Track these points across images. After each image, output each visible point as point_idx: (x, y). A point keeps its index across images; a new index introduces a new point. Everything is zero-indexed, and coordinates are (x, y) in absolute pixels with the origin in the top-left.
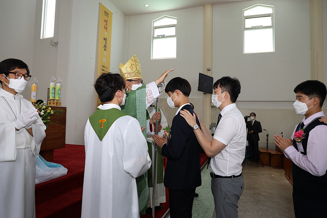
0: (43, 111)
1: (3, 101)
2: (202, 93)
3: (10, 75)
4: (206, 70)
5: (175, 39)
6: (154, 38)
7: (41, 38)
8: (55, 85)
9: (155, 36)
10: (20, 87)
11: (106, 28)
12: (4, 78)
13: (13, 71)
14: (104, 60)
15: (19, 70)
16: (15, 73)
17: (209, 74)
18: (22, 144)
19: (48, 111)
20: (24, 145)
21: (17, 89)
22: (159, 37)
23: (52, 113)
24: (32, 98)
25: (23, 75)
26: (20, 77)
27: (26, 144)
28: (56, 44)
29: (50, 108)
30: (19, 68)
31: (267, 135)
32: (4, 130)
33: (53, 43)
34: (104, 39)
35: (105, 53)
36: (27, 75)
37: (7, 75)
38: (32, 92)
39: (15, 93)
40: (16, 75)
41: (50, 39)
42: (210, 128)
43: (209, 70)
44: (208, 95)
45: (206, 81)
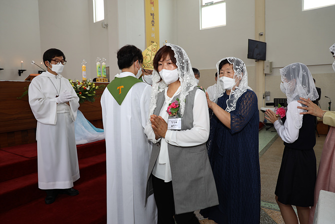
0: (89, 87)
1: (49, 80)
2: (254, 60)
3: (52, 61)
4: (258, 35)
5: (224, 4)
6: (202, 6)
7: (94, 22)
8: (101, 64)
9: (204, 4)
11: (152, 3)
12: (48, 63)
13: (54, 59)
14: (153, 35)
16: (55, 60)
17: (261, 40)
19: (94, 87)
21: (57, 71)
22: (207, 5)
23: (97, 88)
24: (83, 76)
25: (60, 61)
27: (66, 110)
28: (107, 25)
29: (94, 84)
30: (57, 56)
31: (330, 103)
33: (104, 25)
34: (151, 14)
35: (153, 28)
36: (64, 61)
37: (50, 62)
38: (83, 72)
39: (56, 74)
40: (56, 62)
41: (102, 22)
42: (264, 98)
43: (262, 35)
44: (261, 63)
45: (257, 47)
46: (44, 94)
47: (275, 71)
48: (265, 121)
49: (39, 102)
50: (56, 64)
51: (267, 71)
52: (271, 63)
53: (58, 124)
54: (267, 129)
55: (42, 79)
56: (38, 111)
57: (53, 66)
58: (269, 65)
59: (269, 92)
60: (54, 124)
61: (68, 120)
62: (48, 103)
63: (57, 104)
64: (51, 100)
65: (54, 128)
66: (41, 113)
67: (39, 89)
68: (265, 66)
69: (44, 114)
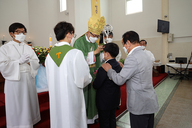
1: (13, 47)
2: (161, 33)
4: (164, 17)
6: (127, 1)
10: (21, 39)
12: (12, 34)
13: (16, 30)
15: (19, 29)
16: (17, 31)
17: (166, 20)
18: (25, 70)
20: (26, 70)
24: (50, 45)
25: (22, 32)
26: (20, 33)
27: (27, 70)
28: (68, 13)
30: (19, 28)
32: (13, 64)
33: (66, 13)
34: (96, 6)
36: (25, 32)
38: (50, 42)
41: (65, 11)
42: (168, 57)
43: (166, 17)
44: (166, 35)
45: (163, 24)
46: (9, 58)
47: (175, 40)
48: (169, 72)
49: (4, 64)
50: (18, 34)
51: (170, 40)
52: (173, 35)
53: (21, 80)
54: (171, 78)
55: (8, 46)
56: (4, 71)
57: (16, 35)
58: (171, 36)
59: (172, 53)
60: (18, 80)
61: (28, 78)
62: (12, 64)
63: (20, 64)
64: (15, 62)
65: (17, 83)
66: (6, 72)
67: (6, 54)
68: (169, 37)
69: (9, 73)
